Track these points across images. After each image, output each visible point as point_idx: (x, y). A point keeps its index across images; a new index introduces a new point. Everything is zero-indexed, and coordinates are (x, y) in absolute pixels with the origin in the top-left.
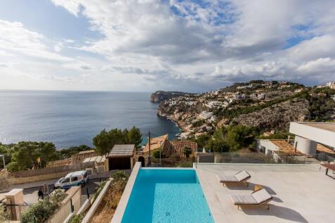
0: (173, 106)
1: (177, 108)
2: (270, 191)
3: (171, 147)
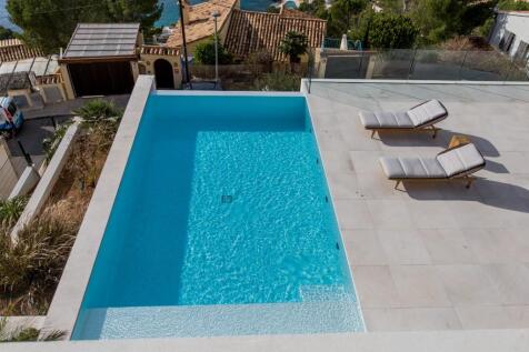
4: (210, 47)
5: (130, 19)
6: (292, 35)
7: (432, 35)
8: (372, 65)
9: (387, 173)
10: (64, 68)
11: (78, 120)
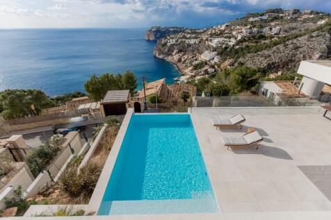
0: (172, 45)
1: (176, 47)
2: (261, 132)
3: (169, 92)
4: (154, 97)
5: (127, 88)
6: (184, 92)
7: (236, 91)
8: (214, 102)
9: (224, 143)
10: (102, 106)
11: (106, 125)
